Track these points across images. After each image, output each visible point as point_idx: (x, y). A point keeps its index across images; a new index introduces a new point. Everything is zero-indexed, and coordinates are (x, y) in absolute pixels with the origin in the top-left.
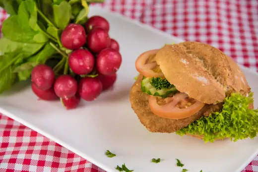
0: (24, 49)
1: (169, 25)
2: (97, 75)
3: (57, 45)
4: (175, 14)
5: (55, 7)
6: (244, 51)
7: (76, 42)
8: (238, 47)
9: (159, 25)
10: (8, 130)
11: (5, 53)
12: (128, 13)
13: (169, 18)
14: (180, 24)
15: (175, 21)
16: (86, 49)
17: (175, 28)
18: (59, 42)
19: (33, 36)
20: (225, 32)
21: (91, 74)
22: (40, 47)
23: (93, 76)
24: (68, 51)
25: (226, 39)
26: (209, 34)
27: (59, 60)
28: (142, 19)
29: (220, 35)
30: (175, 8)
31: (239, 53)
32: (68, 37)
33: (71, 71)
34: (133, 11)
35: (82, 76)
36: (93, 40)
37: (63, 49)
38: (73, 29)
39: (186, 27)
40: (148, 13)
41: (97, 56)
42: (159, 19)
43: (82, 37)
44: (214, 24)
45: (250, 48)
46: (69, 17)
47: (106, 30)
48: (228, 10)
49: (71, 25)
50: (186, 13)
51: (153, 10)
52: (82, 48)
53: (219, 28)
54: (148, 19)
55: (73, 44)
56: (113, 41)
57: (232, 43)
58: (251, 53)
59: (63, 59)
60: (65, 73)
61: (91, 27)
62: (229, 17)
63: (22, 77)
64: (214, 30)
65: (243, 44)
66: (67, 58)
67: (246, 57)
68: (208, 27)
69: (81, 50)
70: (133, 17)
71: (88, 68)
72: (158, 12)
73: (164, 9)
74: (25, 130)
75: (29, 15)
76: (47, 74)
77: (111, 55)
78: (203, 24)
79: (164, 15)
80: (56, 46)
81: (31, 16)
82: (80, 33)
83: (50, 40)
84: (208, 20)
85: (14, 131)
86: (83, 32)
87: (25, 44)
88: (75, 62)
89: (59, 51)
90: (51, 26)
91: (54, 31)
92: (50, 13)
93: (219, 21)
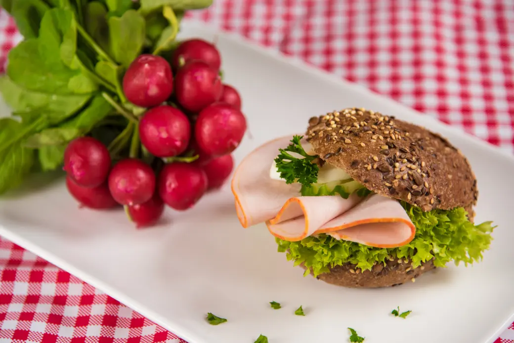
0: (52, 107)
1: (339, 59)
2: (197, 156)
3: (116, 98)
4: (350, 36)
5: (113, 21)
6: (490, 111)
7: (153, 91)
8: (477, 104)
9: (318, 59)
10: (11, 268)
11: (14, 114)
12: (257, 35)
13: (339, 44)
14: (362, 58)
15: (350, 51)
16: (174, 105)
17: (350, 65)
18: (119, 91)
19: (67, 81)
20: (451, 73)
21: (183, 155)
22: (82, 102)
23: (188, 160)
24: (138, 111)
25: (453, 87)
26: (418, 78)
27: (121, 128)
28: (285, 45)
29: (440, 79)
30: (350, 24)
31: (479, 117)
32: (137, 81)
33: (144, 150)
34: (267, 30)
35: (166, 160)
36: (188, 86)
37: (129, 106)
38: (147, 66)
39: (372, 64)
40: (297, 33)
41: (195, 118)
42: (318, 46)
43: (166, 81)
44: (429, 56)
45: (501, 105)
46: (140, 42)
47: (215, 66)
48: (458, 28)
49: (144, 58)
50: (372, 36)
51: (308, 28)
52: (165, 103)
53: (440, 64)
54: (297, 47)
55: (146, 95)
56: (227, 89)
57: (465, 96)
58: (503, 118)
59: (129, 127)
60: (132, 154)
61: (182, 61)
62: (459, 41)
63: (48, 164)
64: (429, 70)
65: (488, 98)
66: (137, 123)
67: (491, 124)
68: (417, 63)
69: (164, 107)
70: (267, 42)
71: (178, 143)
72: (318, 32)
73: (329, 27)
74: (47, 270)
75: (61, 36)
76: (95, 155)
77: (225, 115)
78: (406, 57)
79: (329, 38)
80: (114, 100)
81: (65, 38)
82: (161, 74)
83: (101, 88)
84: (417, 49)
85: (23, 271)
86: (166, 72)
87: (54, 98)
88: (152, 131)
89: (120, 110)
90: (105, 60)
91: (109, 70)
92: (103, 34)
93: (439, 50)
